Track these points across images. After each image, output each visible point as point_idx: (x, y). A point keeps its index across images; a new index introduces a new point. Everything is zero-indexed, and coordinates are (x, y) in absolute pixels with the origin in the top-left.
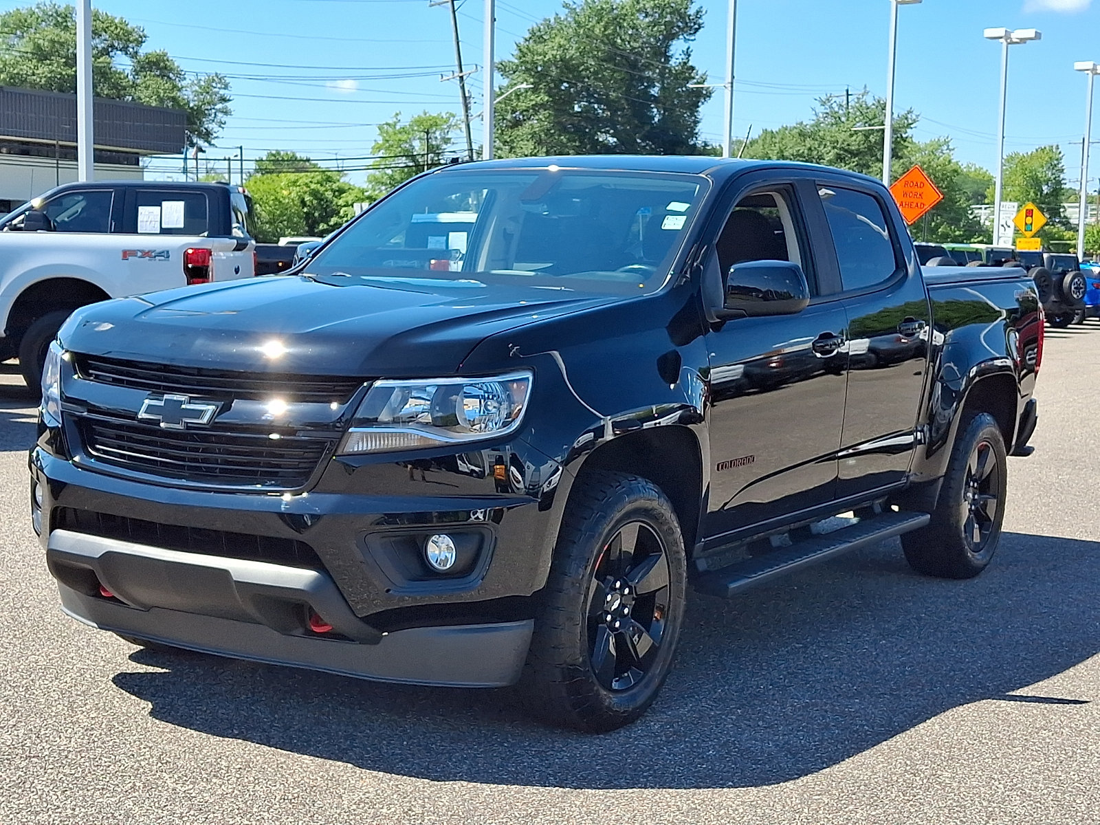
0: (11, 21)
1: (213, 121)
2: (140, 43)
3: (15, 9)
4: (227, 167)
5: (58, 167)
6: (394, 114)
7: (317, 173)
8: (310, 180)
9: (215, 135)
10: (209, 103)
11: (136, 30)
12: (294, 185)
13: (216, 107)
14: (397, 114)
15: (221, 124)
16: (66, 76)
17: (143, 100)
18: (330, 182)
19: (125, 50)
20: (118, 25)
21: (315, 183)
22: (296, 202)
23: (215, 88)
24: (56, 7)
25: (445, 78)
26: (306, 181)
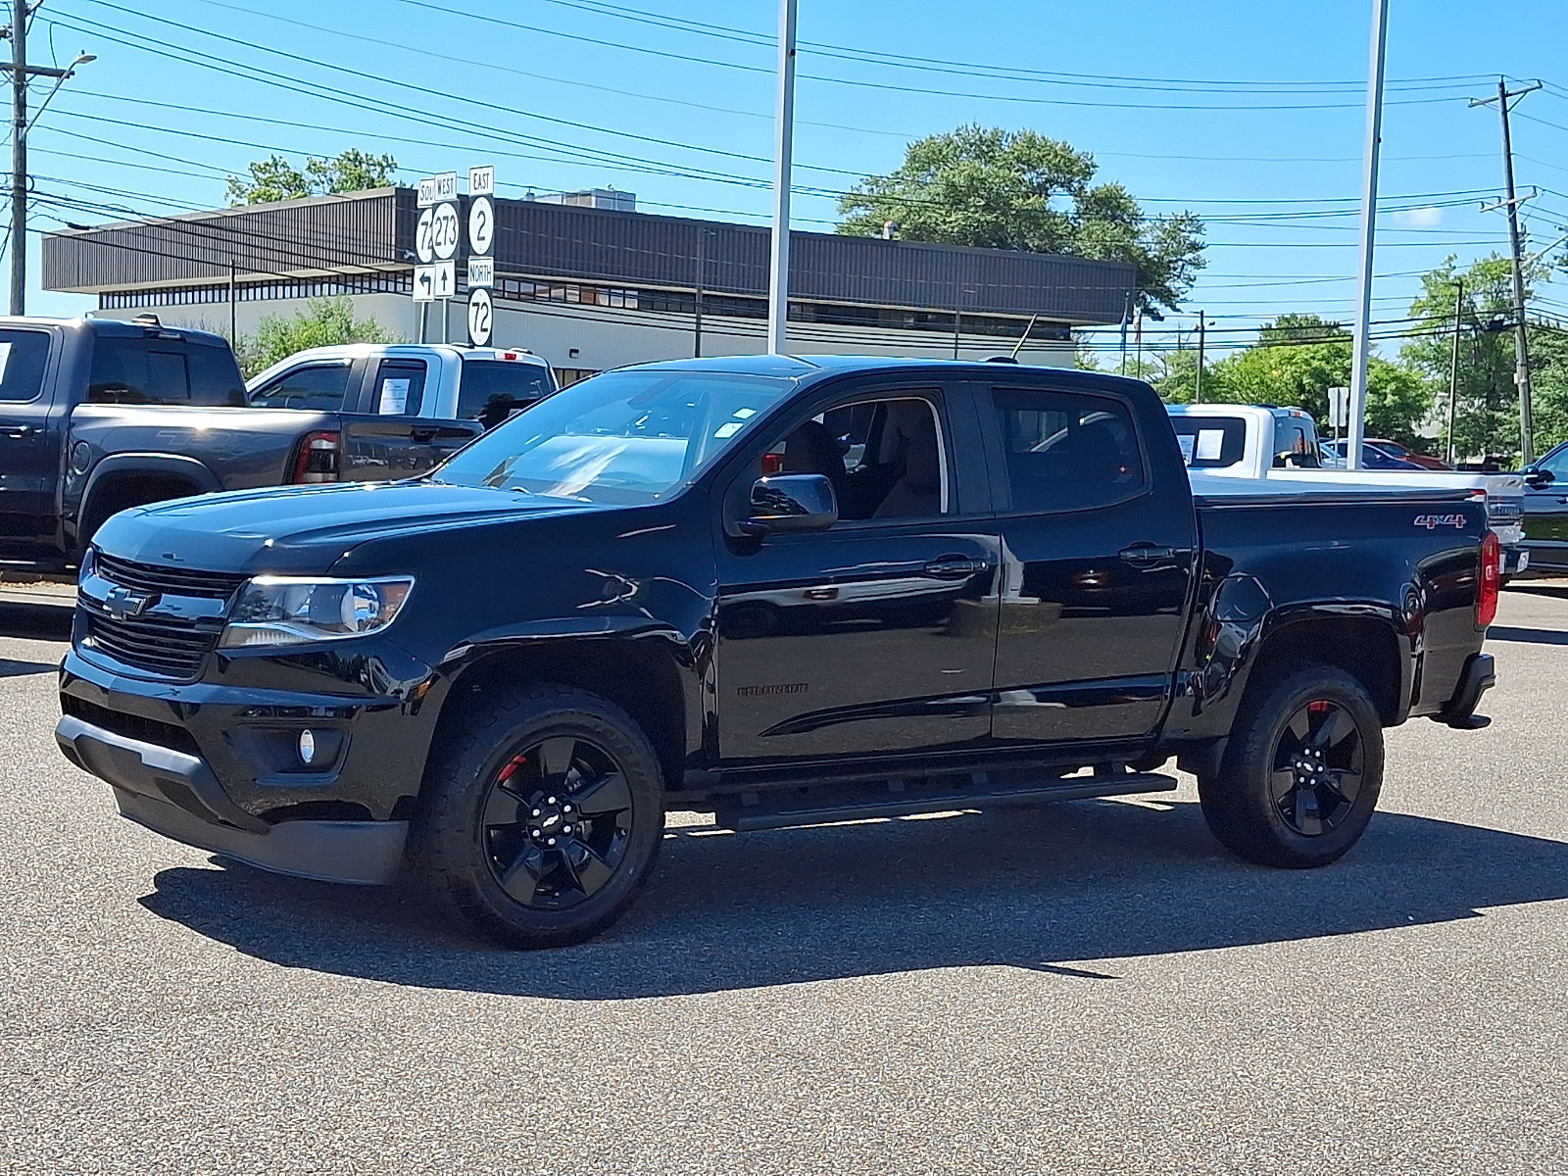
0: (921, 153)
1: (1179, 277)
2: (1087, 173)
3: (928, 137)
4: (1199, 340)
5: (956, 348)
6: (1446, 258)
7: (1323, 345)
8: (1312, 354)
9: (1182, 296)
10: (1175, 253)
11: (1082, 157)
12: (1289, 363)
13: (1183, 258)
14: (1451, 259)
15: (1190, 281)
16: (985, 224)
17: (1084, 252)
18: (1341, 357)
19: (1067, 185)
20: (1059, 152)
21: (1319, 360)
22: (1289, 387)
23: (1183, 231)
24: (981, 132)
25: (1487, 207)
26: (1306, 357)
